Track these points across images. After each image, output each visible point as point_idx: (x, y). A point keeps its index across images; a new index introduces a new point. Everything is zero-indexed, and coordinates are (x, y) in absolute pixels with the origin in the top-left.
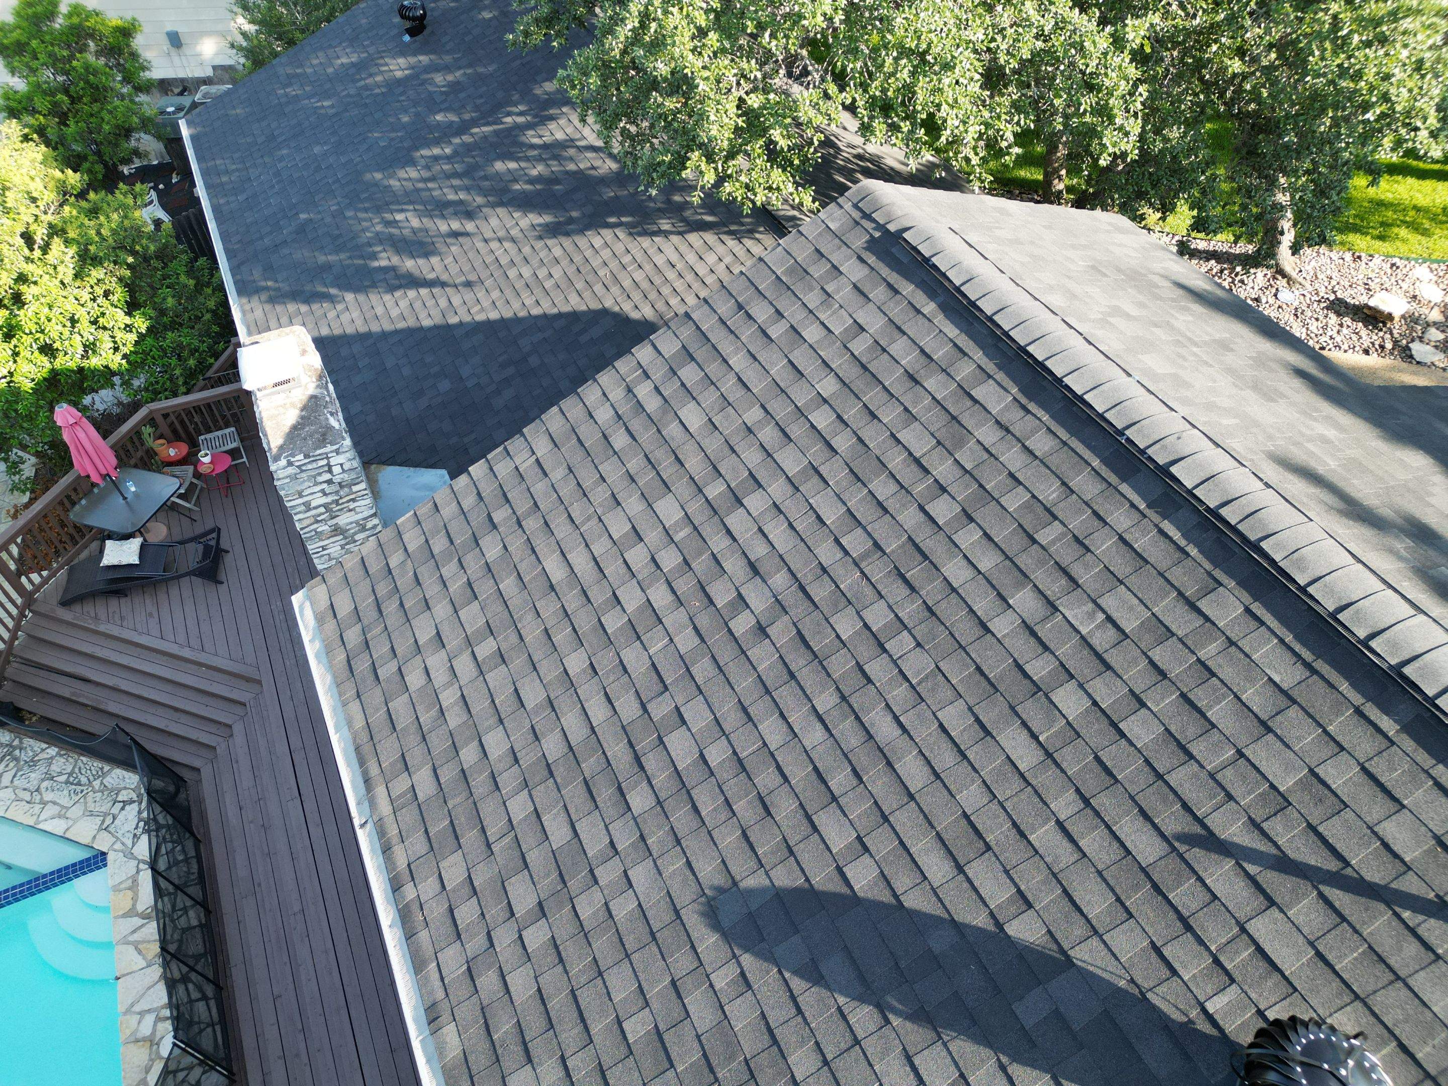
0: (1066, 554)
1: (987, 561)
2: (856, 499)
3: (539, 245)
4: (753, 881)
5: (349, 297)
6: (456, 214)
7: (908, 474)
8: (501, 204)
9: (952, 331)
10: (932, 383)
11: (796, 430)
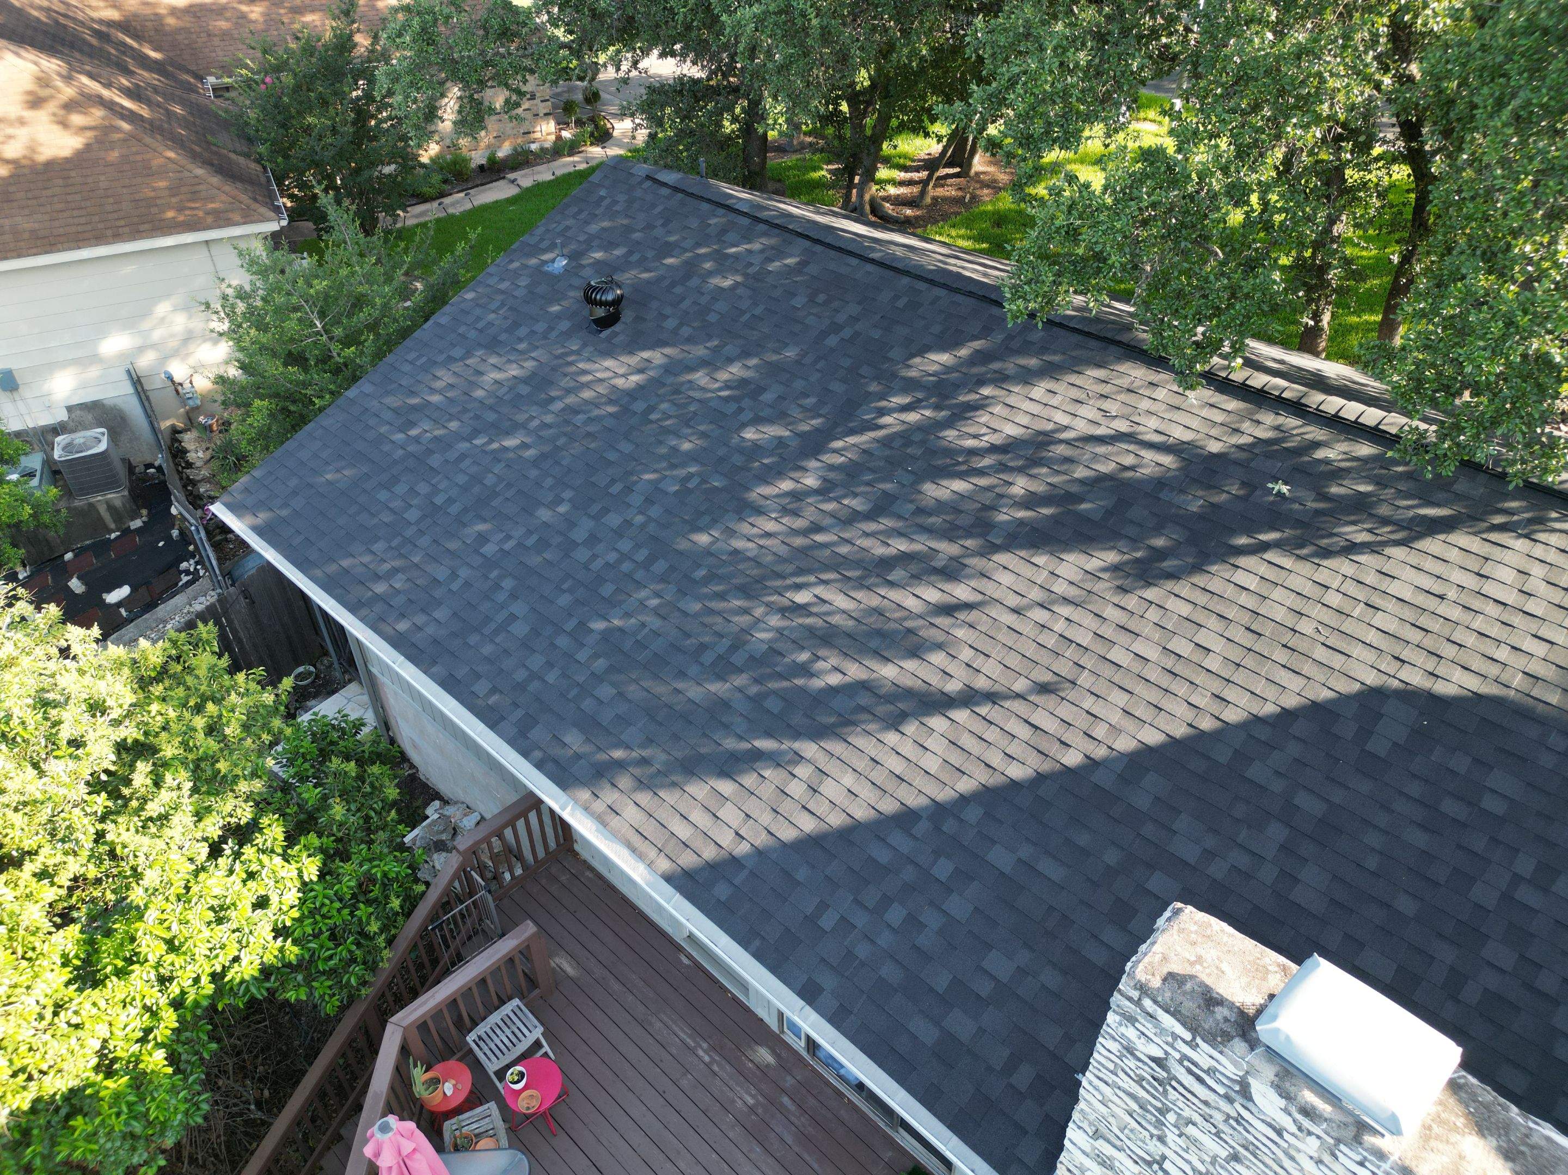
3: (1131, 601)
5: (809, 749)
6: (916, 577)
8: (996, 548)
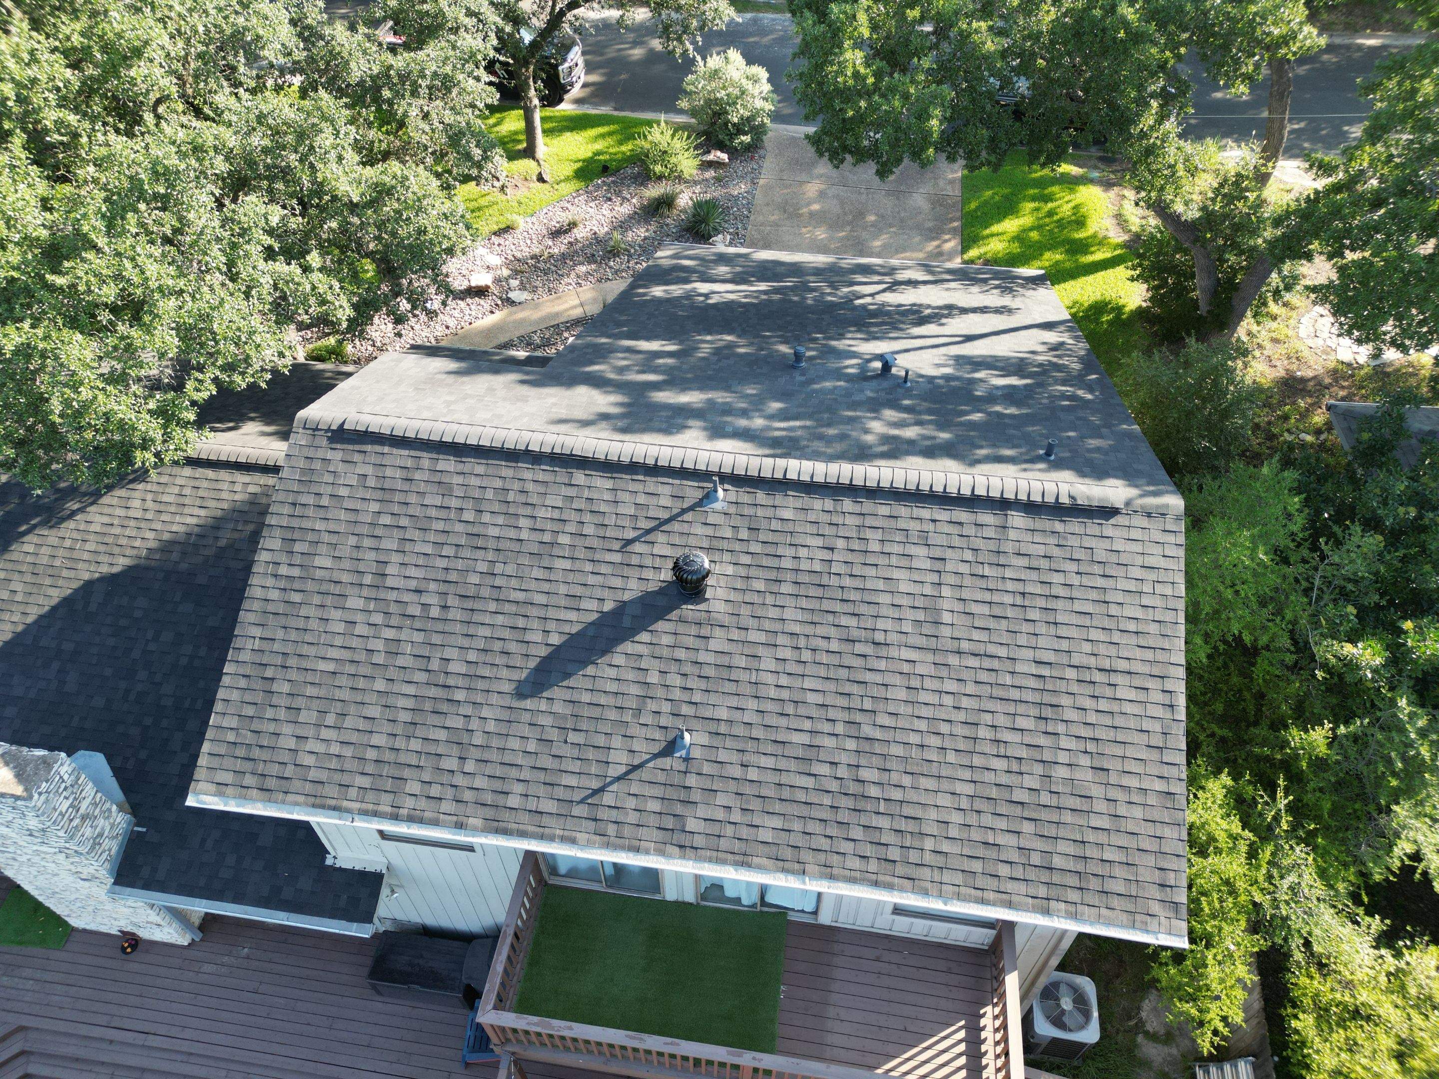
0: (522, 498)
1: (500, 520)
2: (432, 537)
4: (524, 675)
7: (443, 514)
9: (406, 452)
10: (417, 476)
11: (379, 532)
